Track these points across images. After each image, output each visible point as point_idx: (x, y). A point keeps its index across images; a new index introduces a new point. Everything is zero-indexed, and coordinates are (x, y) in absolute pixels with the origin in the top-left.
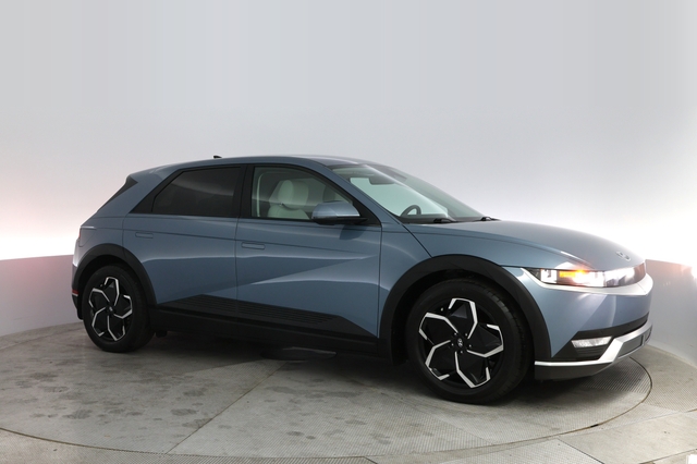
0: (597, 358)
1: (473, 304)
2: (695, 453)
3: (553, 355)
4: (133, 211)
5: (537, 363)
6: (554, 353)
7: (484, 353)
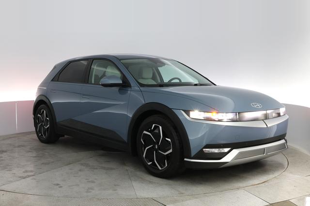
0: (220, 159)
1: (161, 127)
2: (309, 196)
3: (192, 156)
4: (52, 80)
5: (185, 159)
6: (192, 154)
7: (165, 152)
